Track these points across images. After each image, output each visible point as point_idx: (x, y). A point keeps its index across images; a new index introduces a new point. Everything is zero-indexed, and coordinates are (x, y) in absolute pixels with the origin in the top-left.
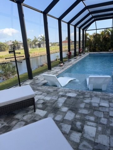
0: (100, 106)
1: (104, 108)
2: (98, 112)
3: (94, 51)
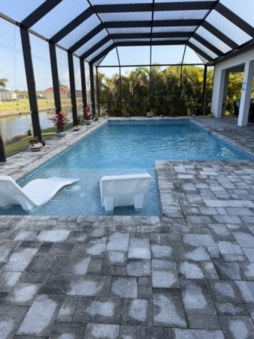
0: (130, 261)
1: (139, 264)
2: (123, 280)
3: (118, 114)
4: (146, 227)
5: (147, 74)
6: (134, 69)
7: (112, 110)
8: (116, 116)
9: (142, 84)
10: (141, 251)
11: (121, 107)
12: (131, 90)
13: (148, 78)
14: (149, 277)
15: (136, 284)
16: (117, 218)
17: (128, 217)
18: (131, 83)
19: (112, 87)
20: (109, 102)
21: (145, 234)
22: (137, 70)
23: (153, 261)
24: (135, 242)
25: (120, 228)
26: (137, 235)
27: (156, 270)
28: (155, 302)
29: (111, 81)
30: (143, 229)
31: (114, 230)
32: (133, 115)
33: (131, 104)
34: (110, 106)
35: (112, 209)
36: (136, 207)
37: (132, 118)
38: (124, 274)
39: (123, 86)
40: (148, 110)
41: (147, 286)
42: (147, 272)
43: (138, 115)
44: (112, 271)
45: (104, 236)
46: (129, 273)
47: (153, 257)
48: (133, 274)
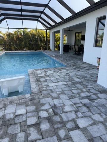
0: (16, 116)
1: (20, 117)
2: (13, 126)
4: (24, 100)
5: (22, 32)
6: (16, 30)
7: (7, 48)
8: (9, 50)
9: (20, 36)
10: (21, 111)
11: (11, 46)
12: (15, 39)
13: (23, 34)
14: (26, 121)
15: (19, 126)
16: (10, 98)
17: (16, 97)
18: (15, 36)
19: (6, 37)
20: (5, 44)
21: (24, 103)
22: (17, 30)
23: (27, 114)
24: (19, 107)
25: (11, 102)
26: (20, 104)
27: (28, 117)
28: (28, 132)
29: (5, 35)
30: (22, 101)
31: (8, 104)
32: (17, 50)
33: (16, 45)
34: (5, 46)
35: (7, 94)
36: (19, 91)
37: (17, 51)
38: (14, 123)
39: (11, 37)
40: (24, 48)
41: (25, 125)
42: (24, 119)
43: (20, 50)
44: (8, 123)
45: (3, 107)
46: (16, 122)
47: (27, 112)
48: (18, 122)
